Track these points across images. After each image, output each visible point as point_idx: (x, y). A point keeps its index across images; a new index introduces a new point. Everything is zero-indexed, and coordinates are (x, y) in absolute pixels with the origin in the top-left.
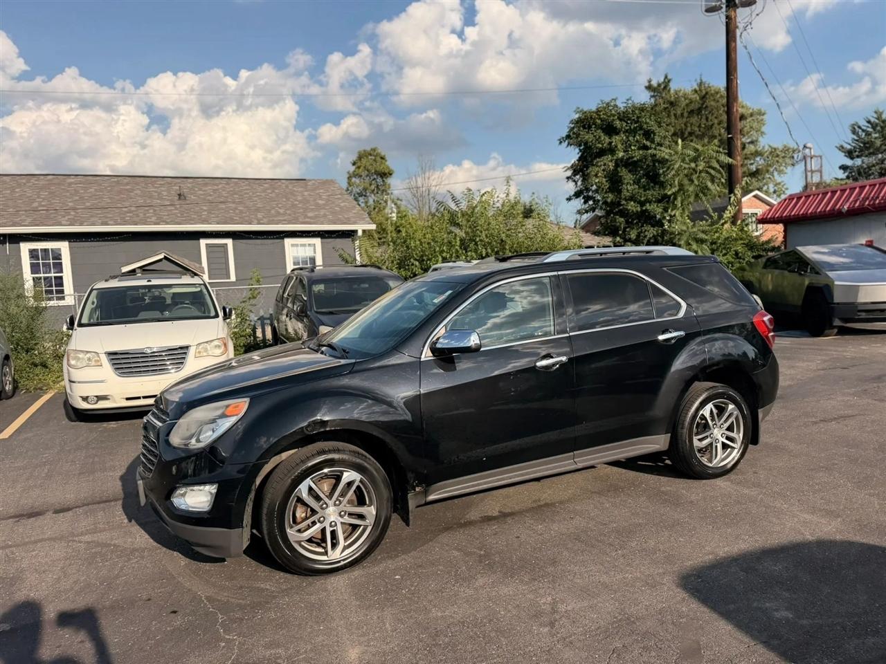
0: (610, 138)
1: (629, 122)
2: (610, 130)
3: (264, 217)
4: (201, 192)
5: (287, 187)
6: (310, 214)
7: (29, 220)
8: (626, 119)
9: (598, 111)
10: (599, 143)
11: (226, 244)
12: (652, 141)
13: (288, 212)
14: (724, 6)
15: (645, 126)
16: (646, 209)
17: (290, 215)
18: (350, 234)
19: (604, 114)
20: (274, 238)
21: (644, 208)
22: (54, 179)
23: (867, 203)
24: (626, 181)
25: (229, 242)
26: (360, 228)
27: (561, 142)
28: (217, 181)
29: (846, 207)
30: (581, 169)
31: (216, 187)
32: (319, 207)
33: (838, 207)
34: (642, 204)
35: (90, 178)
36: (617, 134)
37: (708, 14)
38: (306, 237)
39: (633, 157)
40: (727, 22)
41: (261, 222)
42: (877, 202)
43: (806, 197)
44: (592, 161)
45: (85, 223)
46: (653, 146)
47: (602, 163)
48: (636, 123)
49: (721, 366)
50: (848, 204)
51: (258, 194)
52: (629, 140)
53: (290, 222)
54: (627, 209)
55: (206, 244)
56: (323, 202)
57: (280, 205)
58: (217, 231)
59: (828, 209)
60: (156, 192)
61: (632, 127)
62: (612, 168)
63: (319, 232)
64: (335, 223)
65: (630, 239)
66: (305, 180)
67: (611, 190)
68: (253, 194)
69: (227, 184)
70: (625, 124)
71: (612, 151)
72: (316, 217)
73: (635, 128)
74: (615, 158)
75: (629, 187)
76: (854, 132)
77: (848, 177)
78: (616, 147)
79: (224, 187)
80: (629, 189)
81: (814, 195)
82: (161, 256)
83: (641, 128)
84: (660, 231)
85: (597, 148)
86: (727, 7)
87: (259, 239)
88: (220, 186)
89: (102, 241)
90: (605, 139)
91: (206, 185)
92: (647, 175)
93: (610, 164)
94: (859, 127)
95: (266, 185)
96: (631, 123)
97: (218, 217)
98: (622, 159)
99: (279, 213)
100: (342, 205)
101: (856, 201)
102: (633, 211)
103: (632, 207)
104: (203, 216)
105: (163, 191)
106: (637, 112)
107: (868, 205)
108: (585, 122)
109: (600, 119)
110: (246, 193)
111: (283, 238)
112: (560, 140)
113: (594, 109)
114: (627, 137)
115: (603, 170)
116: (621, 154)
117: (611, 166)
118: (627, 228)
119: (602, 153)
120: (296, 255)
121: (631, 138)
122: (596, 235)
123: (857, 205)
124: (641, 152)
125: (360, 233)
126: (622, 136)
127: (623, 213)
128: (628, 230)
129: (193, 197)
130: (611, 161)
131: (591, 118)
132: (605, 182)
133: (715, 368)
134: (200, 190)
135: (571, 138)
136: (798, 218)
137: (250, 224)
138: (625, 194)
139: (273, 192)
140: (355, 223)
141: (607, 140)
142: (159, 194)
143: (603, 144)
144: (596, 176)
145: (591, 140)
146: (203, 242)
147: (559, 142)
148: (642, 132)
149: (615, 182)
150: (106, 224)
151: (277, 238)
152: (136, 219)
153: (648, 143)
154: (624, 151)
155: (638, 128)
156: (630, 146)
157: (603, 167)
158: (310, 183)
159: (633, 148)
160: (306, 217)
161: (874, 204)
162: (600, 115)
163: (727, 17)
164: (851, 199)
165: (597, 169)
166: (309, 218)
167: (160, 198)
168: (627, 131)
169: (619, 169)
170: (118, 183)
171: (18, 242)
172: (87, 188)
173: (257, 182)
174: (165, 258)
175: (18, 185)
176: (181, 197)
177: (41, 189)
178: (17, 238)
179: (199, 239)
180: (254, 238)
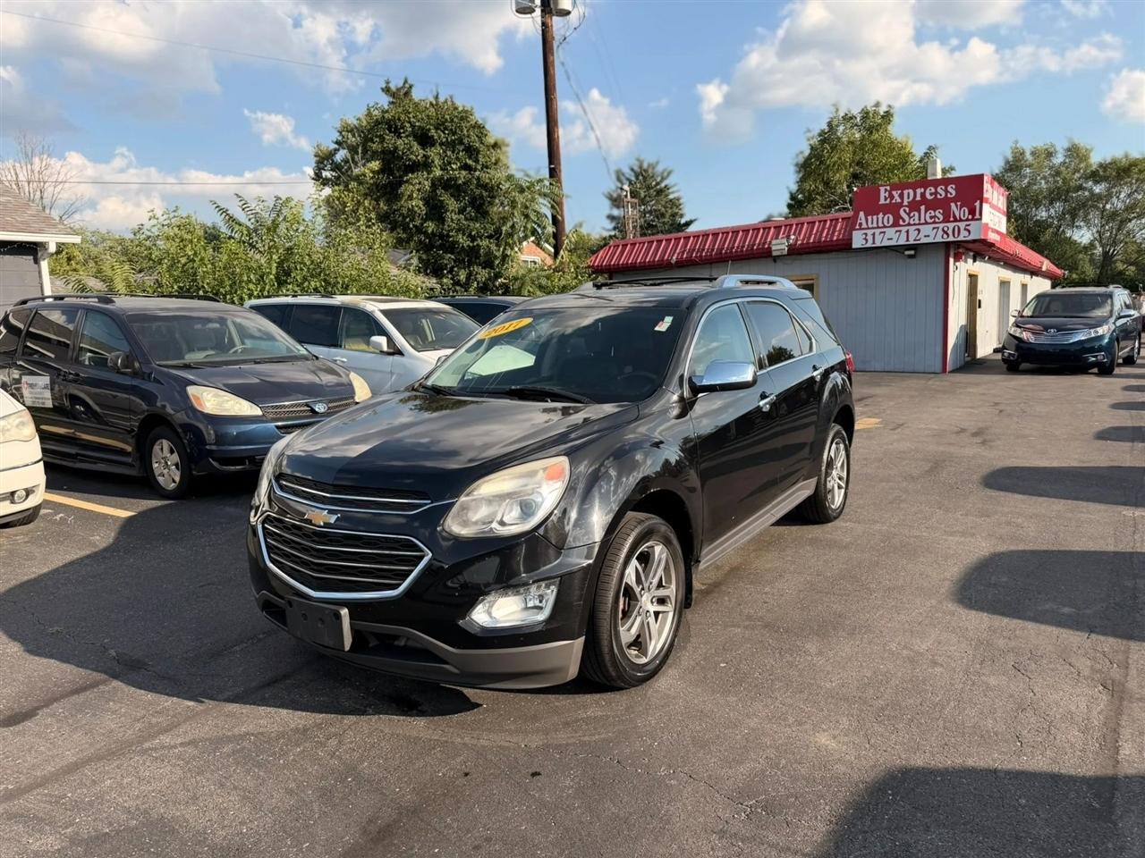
0: (424, 150)
1: (447, 132)
2: (425, 140)
10: (411, 153)
12: (477, 161)
14: (538, 11)
15: (466, 141)
16: (478, 245)
23: (694, 255)
24: (451, 209)
26: (48, 240)
29: (674, 258)
33: (666, 257)
34: (473, 239)
36: (433, 145)
37: (517, 14)
39: (456, 179)
40: (543, 30)
42: (704, 254)
43: (631, 244)
44: (401, 177)
47: (416, 181)
48: (454, 135)
50: (676, 255)
59: (657, 259)
62: (428, 188)
64: (5, 229)
65: (459, 281)
70: (443, 135)
71: (426, 165)
73: (453, 141)
74: (432, 176)
75: (455, 217)
76: (619, 179)
77: (615, 228)
78: (433, 162)
80: (454, 218)
81: (640, 243)
83: (461, 143)
85: (410, 160)
86: (542, 11)
90: (418, 152)
92: (473, 202)
93: (426, 183)
94: (623, 175)
98: (441, 178)
101: (683, 253)
102: (463, 246)
103: (463, 240)
106: (455, 120)
107: (696, 257)
109: (410, 122)
114: (444, 152)
115: (419, 190)
116: (438, 173)
117: (427, 185)
119: (414, 167)
121: (449, 153)
123: (685, 256)
124: (464, 173)
125: (53, 248)
126: (439, 149)
127: (451, 247)
128: (456, 269)
130: (427, 179)
131: (399, 119)
132: (422, 206)
136: (627, 267)
138: (450, 224)
141: (422, 152)
143: (417, 156)
144: (411, 198)
148: (462, 148)
149: (435, 210)
153: (470, 162)
154: (442, 169)
155: (457, 141)
156: (450, 163)
157: (418, 186)
159: (454, 166)
161: (701, 256)
162: (409, 118)
163: (544, 24)
164: (678, 251)
165: (410, 188)
168: (444, 143)
169: (438, 191)
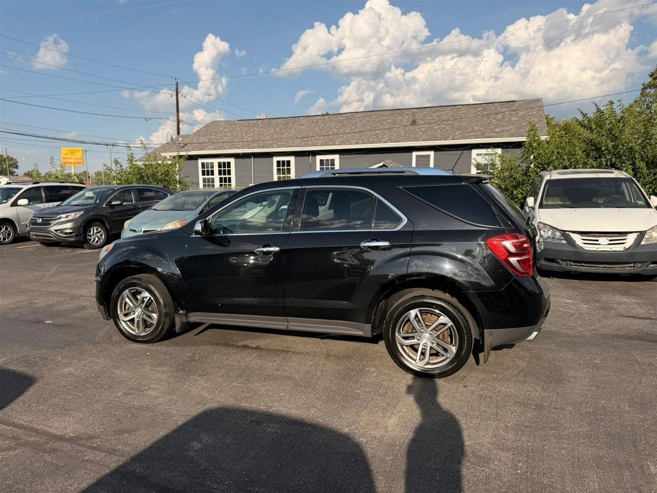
3: (459, 134)
4: (429, 118)
5: (496, 108)
6: (497, 130)
7: (321, 142)
11: (430, 155)
13: (481, 129)
17: (481, 131)
20: (461, 150)
22: (350, 115)
25: (431, 153)
28: (446, 108)
31: (442, 113)
32: (510, 122)
35: (369, 113)
38: (487, 148)
41: (455, 138)
45: (347, 143)
49: (424, 277)
51: (469, 116)
53: (477, 137)
55: (416, 156)
56: (517, 119)
57: (479, 124)
58: (422, 146)
60: (400, 119)
63: (498, 144)
64: (513, 136)
66: (515, 101)
68: (465, 116)
69: (452, 110)
72: (501, 131)
79: (448, 113)
82: (381, 164)
87: (451, 150)
88: (445, 112)
89: (355, 154)
95: (479, 109)
97: (428, 136)
99: (473, 131)
104: (418, 136)
105: (405, 119)
110: (460, 116)
111: (470, 149)
120: (479, 162)
129: (421, 122)
133: (415, 278)
134: (430, 116)
137: (446, 140)
146: (415, 154)
150: (357, 143)
151: (466, 150)
152: (376, 140)
158: (517, 104)
160: (493, 132)
166: (495, 133)
167: (399, 124)
170: (382, 115)
171: (315, 156)
172: (362, 120)
173: (474, 106)
174: (384, 165)
175: (330, 121)
176: (414, 123)
177: (339, 122)
178: (315, 153)
179: (412, 152)
180: (448, 150)
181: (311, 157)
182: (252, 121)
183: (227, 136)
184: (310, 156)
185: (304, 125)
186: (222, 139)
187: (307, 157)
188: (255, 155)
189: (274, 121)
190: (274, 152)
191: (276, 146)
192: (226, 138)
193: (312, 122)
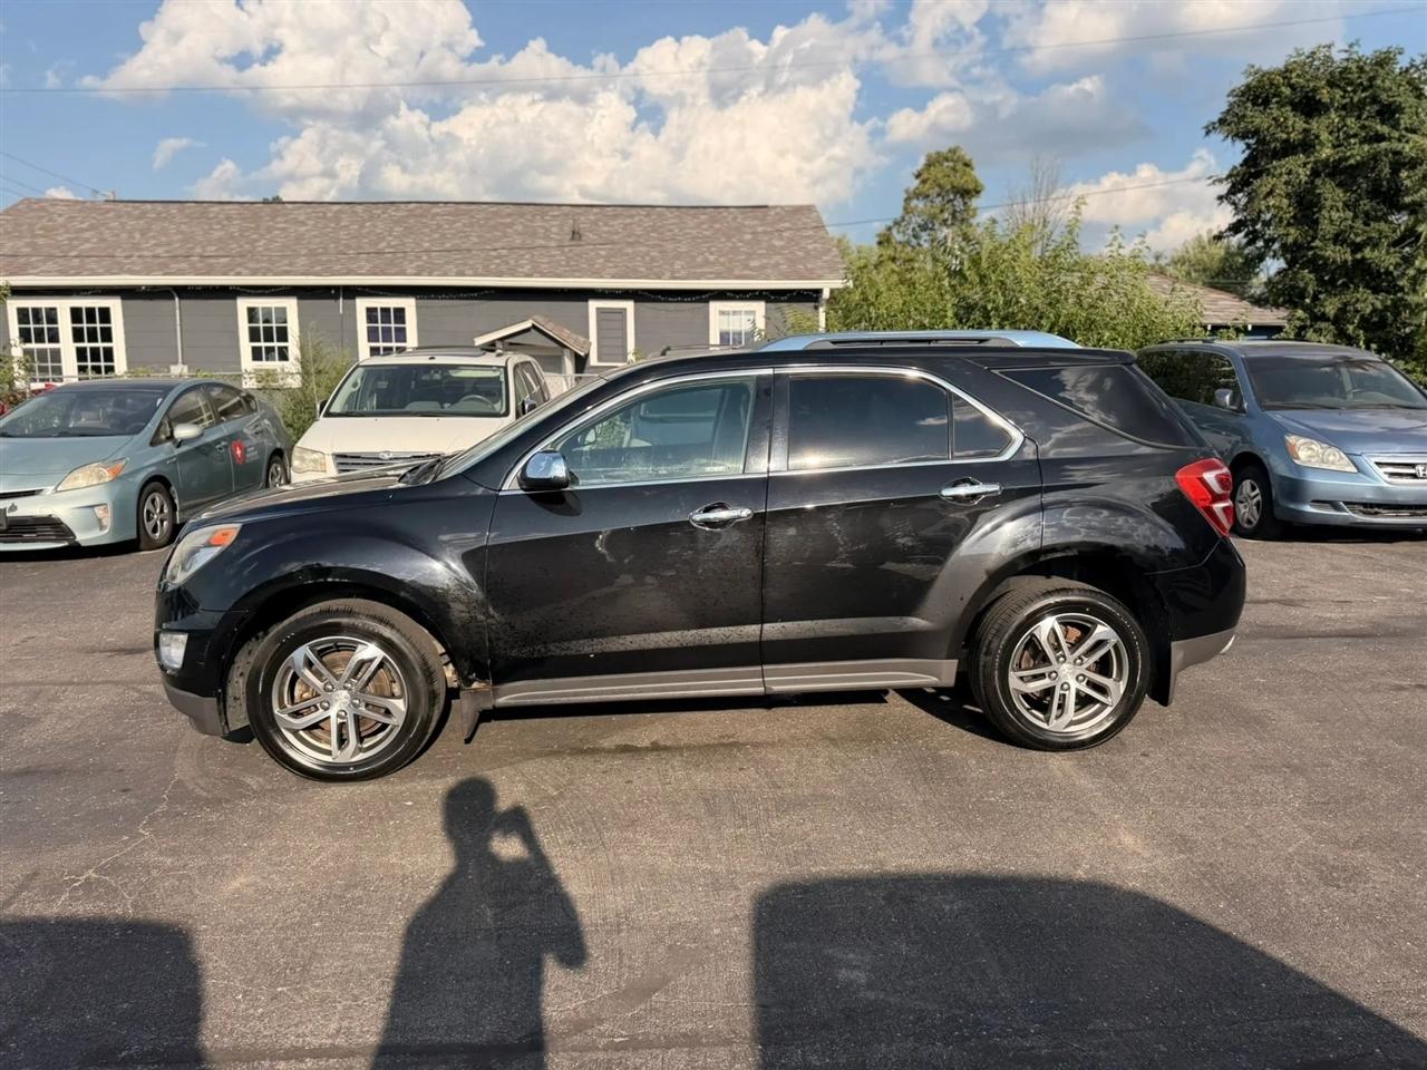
0: (1306, 122)
1: (1349, 89)
2: (1309, 106)
3: (683, 268)
4: (606, 229)
5: (735, 218)
6: (753, 264)
7: (368, 266)
8: (1342, 84)
9: (1286, 72)
10: (1282, 131)
11: (625, 309)
12: (1395, 126)
13: (722, 260)
15: (1384, 96)
16: (1363, 259)
17: (723, 264)
18: (812, 296)
19: (1298, 76)
20: (691, 301)
21: (1359, 256)
22: (417, 208)
24: (1328, 203)
25: (629, 305)
26: (827, 286)
27: (1208, 133)
28: (633, 211)
30: (1242, 181)
31: (629, 221)
32: (772, 250)
35: (463, 207)
36: (1322, 113)
38: (741, 299)
39: (1347, 159)
41: (677, 275)
44: (1267, 165)
45: (436, 273)
46: (1396, 134)
47: (1284, 170)
51: (687, 231)
52: (1345, 125)
53: (719, 276)
54: (1322, 257)
55: (598, 309)
56: (782, 243)
57: (713, 249)
58: (612, 290)
60: (543, 227)
61: (1356, 99)
62: (1304, 179)
63: (761, 291)
64: (788, 278)
65: (1324, 314)
66: (766, 207)
67: (1296, 221)
68: (680, 231)
69: (648, 215)
71: (1307, 145)
72: (763, 267)
74: (1312, 159)
75: (1335, 215)
78: (1317, 137)
79: (641, 220)
82: (528, 324)
83: (1375, 100)
84: (1389, 302)
85: (1277, 141)
87: (671, 301)
88: (636, 219)
89: (457, 298)
90: (1297, 123)
91: (616, 216)
93: (1301, 171)
95: (703, 217)
96: (1354, 92)
97: (616, 267)
98: (1326, 163)
99: (707, 262)
100: (810, 247)
102: (1334, 262)
104: (597, 266)
105: (554, 226)
108: (1258, 93)
110: (670, 230)
111: (707, 301)
112: (1207, 127)
113: (1280, 65)
114: (1343, 119)
115: (1286, 183)
116: (1326, 152)
117: (1304, 174)
118: (1320, 293)
119: (1288, 149)
120: (725, 328)
122: (1260, 306)
124: (1366, 147)
125: (826, 294)
126: (1333, 116)
127: (1317, 265)
128: (1322, 296)
129: (591, 236)
130: (1305, 165)
131: (1272, 84)
132: (1285, 207)
133: (1059, 555)
134: (606, 224)
135: (1229, 123)
137: (659, 278)
138: (1326, 228)
139: (711, 227)
140: (820, 277)
141: (1300, 124)
142: (547, 230)
143: (1288, 133)
144: (1270, 194)
145: (1266, 126)
146: (594, 305)
147: (1204, 132)
148: (1376, 107)
149: (1306, 206)
150: (460, 274)
151: (696, 301)
152: (504, 268)
154: (1333, 147)
155: (1368, 100)
156: (1347, 136)
157: (1285, 178)
158: (772, 213)
160: (746, 267)
162: (1290, 78)
165: (1273, 181)
166: (751, 269)
167: (546, 237)
168: (1344, 107)
169: (1318, 182)
171: (354, 298)
172: (455, 222)
173: (692, 211)
174: (534, 326)
175: (371, 217)
176: (576, 235)
177: (397, 222)
178: (352, 292)
179: (587, 301)
180: (664, 301)
181: (341, 300)
182: (149, 206)
183: (87, 240)
184: (339, 298)
185: (303, 223)
186: (73, 248)
187: (333, 301)
188: (185, 292)
189: (216, 208)
190: (242, 287)
191: (246, 272)
192: (87, 246)
193: (324, 217)
